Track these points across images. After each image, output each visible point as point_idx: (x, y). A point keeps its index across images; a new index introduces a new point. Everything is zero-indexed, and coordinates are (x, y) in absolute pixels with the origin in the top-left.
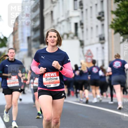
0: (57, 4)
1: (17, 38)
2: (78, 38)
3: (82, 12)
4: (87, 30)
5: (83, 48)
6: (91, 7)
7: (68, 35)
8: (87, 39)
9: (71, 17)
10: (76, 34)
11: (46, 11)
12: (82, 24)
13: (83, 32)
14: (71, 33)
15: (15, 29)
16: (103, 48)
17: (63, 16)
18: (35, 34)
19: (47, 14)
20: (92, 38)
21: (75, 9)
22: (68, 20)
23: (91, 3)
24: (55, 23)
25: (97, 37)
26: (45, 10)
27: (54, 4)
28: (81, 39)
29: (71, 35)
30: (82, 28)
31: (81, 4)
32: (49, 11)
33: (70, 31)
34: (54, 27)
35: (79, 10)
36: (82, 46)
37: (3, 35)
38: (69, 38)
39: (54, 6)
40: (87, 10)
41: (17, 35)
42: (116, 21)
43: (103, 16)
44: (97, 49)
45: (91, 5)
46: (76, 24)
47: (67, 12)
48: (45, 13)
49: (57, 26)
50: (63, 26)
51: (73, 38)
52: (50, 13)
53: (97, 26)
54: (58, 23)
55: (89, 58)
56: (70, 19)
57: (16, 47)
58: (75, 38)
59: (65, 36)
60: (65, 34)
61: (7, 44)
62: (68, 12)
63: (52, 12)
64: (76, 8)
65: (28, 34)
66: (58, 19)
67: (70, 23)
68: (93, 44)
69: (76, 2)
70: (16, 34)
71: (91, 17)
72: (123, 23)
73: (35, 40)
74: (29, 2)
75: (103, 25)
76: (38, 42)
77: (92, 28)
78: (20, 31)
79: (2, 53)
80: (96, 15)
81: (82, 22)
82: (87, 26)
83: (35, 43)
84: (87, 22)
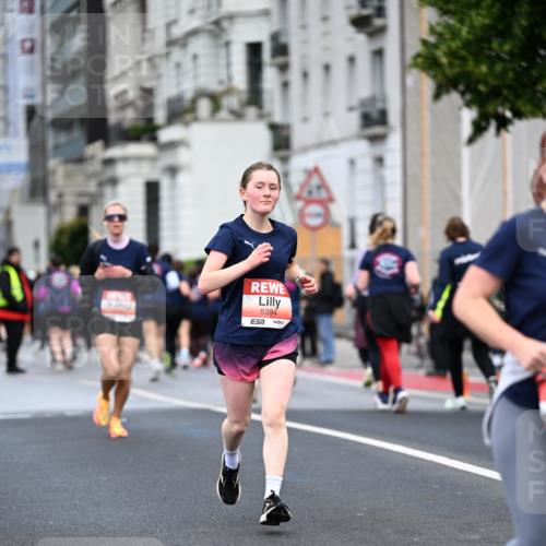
2: (261, 117)
4: (305, 75)
5: (285, 160)
7: (215, 99)
8: (305, 120)
9: (231, 17)
10: (255, 96)
12: (281, 50)
13: (285, 85)
14: (230, 91)
16: (380, 161)
17: (192, 12)
20: (326, 115)
22: (217, 29)
24: (157, 43)
25: (351, 109)
28: (278, 118)
29: (232, 102)
30: (284, 68)
33: (230, 78)
36: (283, 153)
38: (223, 114)
42: (440, 36)
43: (381, 11)
44: (352, 162)
46: (254, 49)
49: (166, 56)
50: (195, 57)
51: (238, 115)
53: (352, 60)
54: (171, 43)
55: (315, 208)
56: (225, 24)
58: (252, 111)
59: (204, 106)
60: (200, 94)
66: (169, 25)
67: (228, 44)
68: (333, 143)
71: (325, 19)
72: (477, 46)
73: (62, 124)
75: (379, 54)
76: (78, 133)
77: (327, 68)
80: (349, 7)
81: (283, 40)
82: (304, 57)
83: (63, 138)
84: (305, 42)
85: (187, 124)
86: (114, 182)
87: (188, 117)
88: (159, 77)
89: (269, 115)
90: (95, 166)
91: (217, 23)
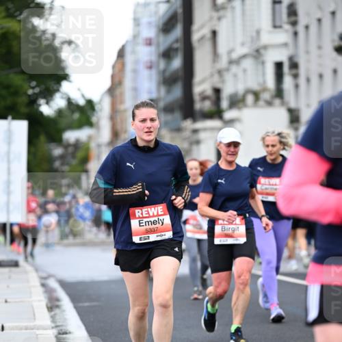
0: (228, 14)
1: (122, 102)
2: (283, 104)
3: (296, 34)
4: (308, 80)
5: (297, 129)
6: (319, 20)
7: (256, 95)
8: (308, 106)
9: (265, 47)
10: (279, 93)
11: (200, 31)
12: (294, 65)
13: (297, 86)
14: (265, 90)
15: (117, 80)
17: (243, 44)
18: (168, 92)
19: (202, 38)
21: (275, 27)
22: (257, 54)
23: (320, 8)
24: (223, 62)
26: (195, 27)
27: (221, 13)
28: (293, 105)
29: (266, 96)
30: (296, 76)
31: (292, 12)
32: (206, 31)
33: (265, 82)
34: (220, 72)
35: (287, 27)
36: (295, 125)
37: (83, 96)
38: (261, 103)
39: (219, 19)
40: (307, 27)
41: (122, 94)
45: (319, 15)
46: (279, 66)
47: (254, 34)
48: (195, 37)
49: (228, 70)
50: (245, 71)
51: (269, 104)
52: (209, 35)
53: (335, 71)
54: (231, 62)
56: (262, 51)
57: (119, 127)
58: (277, 101)
59: (250, 98)
60: (248, 91)
61: (94, 119)
62: (258, 32)
63: (214, 33)
64: (278, 24)
65: (150, 92)
66: (230, 52)
67: (263, 63)
69: (277, 6)
70: (118, 92)
71: (320, 48)
73: (168, 109)
74: (152, 8)
76: (178, 115)
77: (321, 76)
78: (128, 83)
79: (82, 143)
80: (333, 41)
81: (296, 60)
82: (308, 70)
83: (169, 117)
84: (308, 61)
85: (239, 108)
86: (198, 142)
87: (241, 105)
88: (223, 82)
89: (287, 103)
90: (187, 134)
91: (258, 51)
